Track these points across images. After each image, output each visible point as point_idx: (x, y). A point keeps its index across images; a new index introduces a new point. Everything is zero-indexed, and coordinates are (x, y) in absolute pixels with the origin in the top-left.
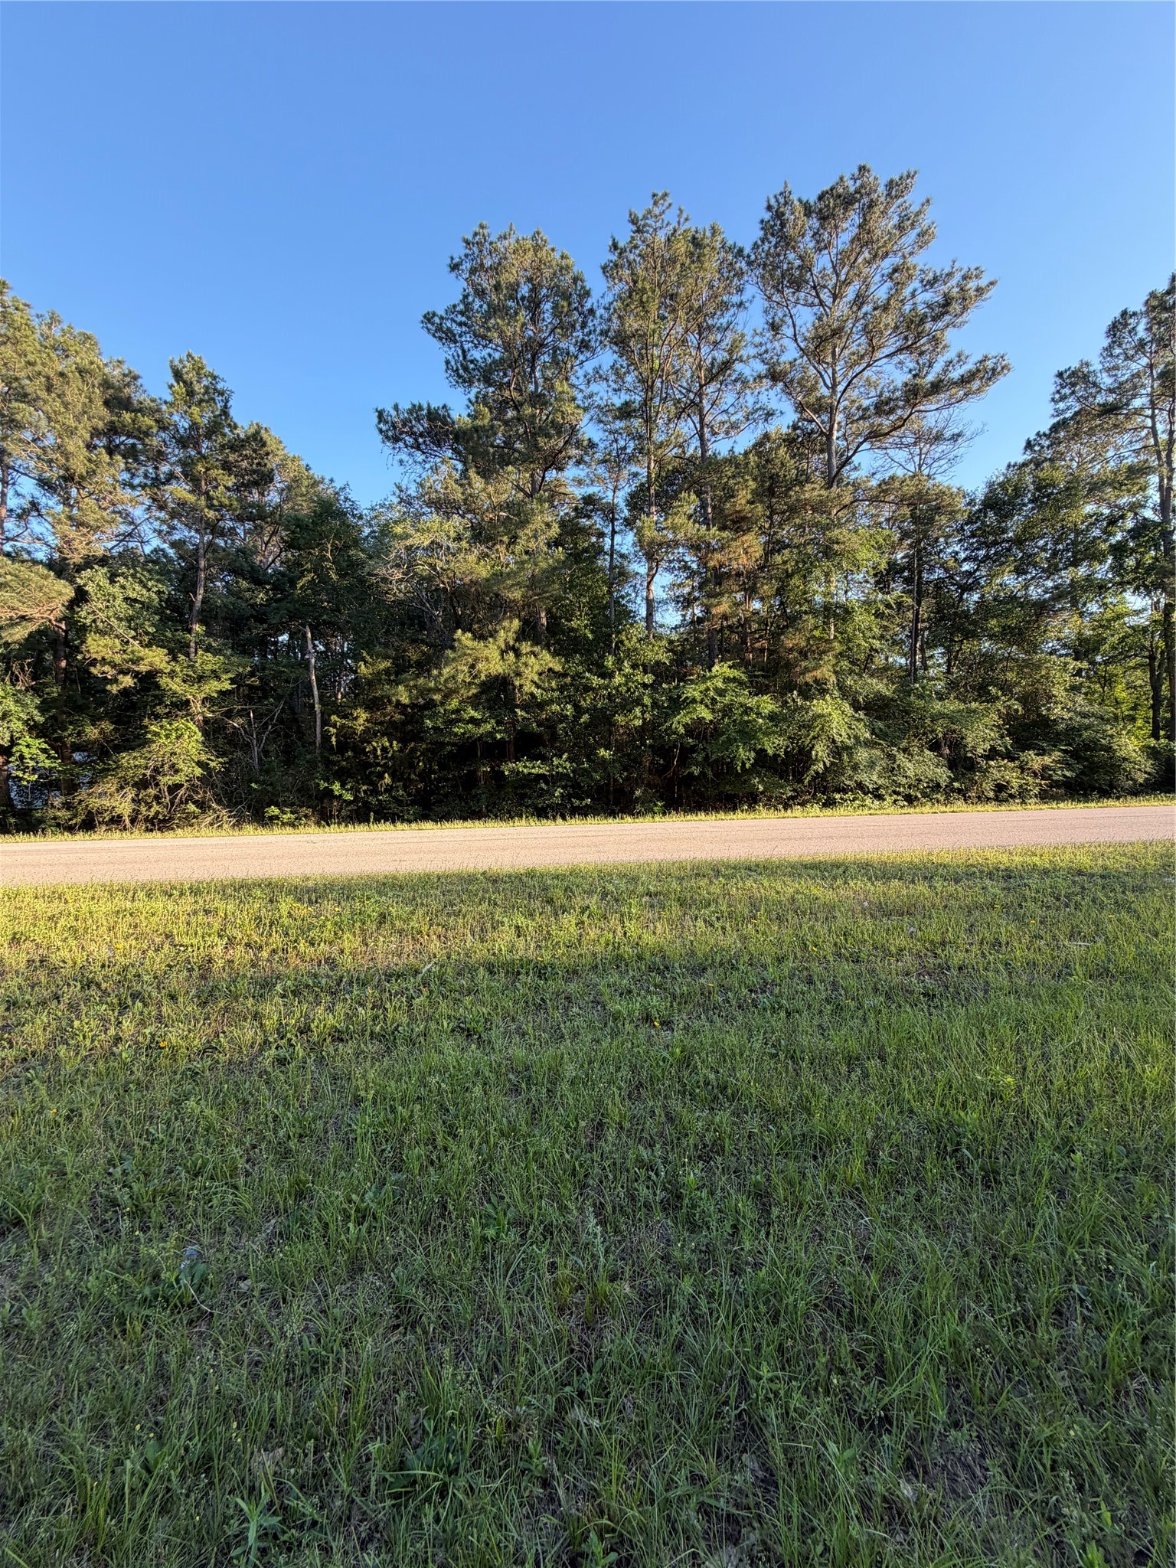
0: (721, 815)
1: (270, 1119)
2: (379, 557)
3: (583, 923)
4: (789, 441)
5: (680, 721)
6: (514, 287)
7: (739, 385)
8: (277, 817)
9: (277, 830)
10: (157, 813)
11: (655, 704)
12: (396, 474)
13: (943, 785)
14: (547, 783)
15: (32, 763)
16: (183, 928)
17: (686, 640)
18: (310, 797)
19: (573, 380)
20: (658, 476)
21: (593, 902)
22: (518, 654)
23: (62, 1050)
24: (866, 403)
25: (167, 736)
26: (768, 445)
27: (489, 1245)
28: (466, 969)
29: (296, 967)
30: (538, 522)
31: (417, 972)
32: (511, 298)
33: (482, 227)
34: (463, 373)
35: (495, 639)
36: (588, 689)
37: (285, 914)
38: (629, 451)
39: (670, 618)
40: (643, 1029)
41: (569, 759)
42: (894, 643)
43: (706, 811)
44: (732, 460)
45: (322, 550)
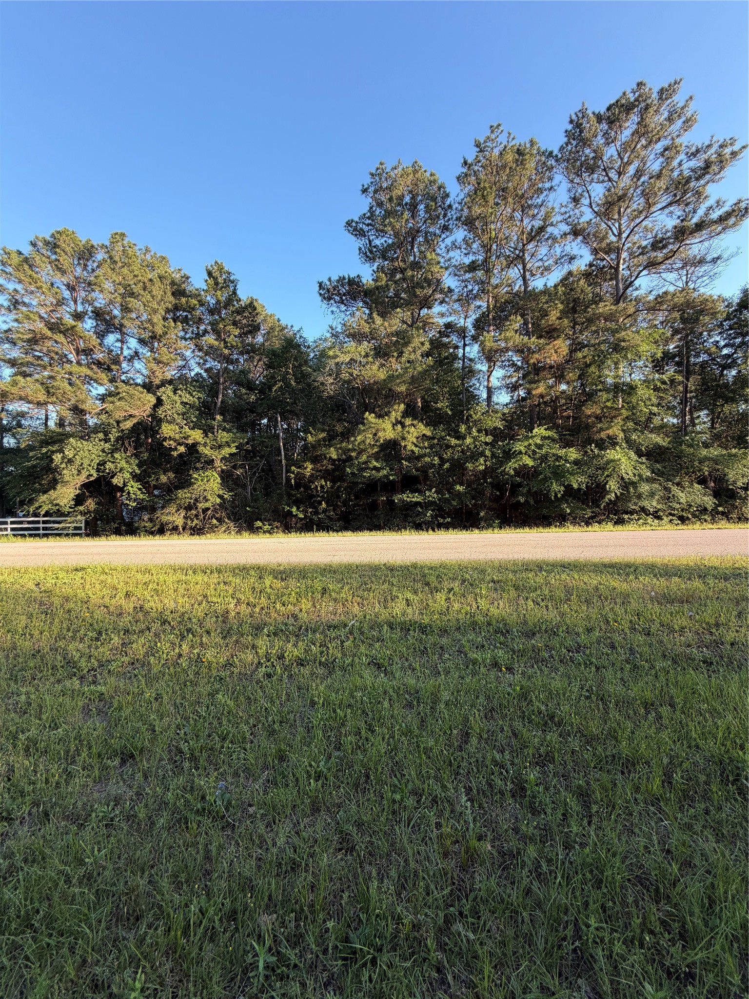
0: (541, 529)
1: (263, 710)
2: (319, 370)
3: (449, 599)
4: (587, 275)
5: (511, 467)
6: (401, 198)
7: (550, 241)
8: (261, 528)
9: (261, 535)
10: (196, 525)
11: (493, 455)
12: (330, 320)
13: (710, 509)
14: (422, 508)
15: (134, 496)
16: (213, 592)
17: (515, 412)
18: (279, 515)
19: (438, 251)
20: (495, 306)
21: (456, 585)
22: (403, 426)
23: (152, 659)
24: (644, 243)
25: (202, 480)
26: (571, 279)
27: (397, 805)
28: (375, 625)
29: (275, 619)
30: (416, 342)
31: (345, 625)
32: (399, 204)
33: (381, 164)
34: (369, 254)
35: (389, 417)
36: (448, 446)
37: (268, 586)
38: (474, 292)
39: (503, 398)
40: (494, 673)
41: (435, 492)
42: (669, 408)
43: (530, 526)
44: (545, 292)
45: (287, 368)
